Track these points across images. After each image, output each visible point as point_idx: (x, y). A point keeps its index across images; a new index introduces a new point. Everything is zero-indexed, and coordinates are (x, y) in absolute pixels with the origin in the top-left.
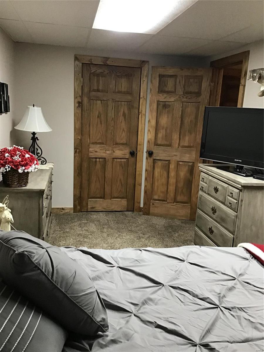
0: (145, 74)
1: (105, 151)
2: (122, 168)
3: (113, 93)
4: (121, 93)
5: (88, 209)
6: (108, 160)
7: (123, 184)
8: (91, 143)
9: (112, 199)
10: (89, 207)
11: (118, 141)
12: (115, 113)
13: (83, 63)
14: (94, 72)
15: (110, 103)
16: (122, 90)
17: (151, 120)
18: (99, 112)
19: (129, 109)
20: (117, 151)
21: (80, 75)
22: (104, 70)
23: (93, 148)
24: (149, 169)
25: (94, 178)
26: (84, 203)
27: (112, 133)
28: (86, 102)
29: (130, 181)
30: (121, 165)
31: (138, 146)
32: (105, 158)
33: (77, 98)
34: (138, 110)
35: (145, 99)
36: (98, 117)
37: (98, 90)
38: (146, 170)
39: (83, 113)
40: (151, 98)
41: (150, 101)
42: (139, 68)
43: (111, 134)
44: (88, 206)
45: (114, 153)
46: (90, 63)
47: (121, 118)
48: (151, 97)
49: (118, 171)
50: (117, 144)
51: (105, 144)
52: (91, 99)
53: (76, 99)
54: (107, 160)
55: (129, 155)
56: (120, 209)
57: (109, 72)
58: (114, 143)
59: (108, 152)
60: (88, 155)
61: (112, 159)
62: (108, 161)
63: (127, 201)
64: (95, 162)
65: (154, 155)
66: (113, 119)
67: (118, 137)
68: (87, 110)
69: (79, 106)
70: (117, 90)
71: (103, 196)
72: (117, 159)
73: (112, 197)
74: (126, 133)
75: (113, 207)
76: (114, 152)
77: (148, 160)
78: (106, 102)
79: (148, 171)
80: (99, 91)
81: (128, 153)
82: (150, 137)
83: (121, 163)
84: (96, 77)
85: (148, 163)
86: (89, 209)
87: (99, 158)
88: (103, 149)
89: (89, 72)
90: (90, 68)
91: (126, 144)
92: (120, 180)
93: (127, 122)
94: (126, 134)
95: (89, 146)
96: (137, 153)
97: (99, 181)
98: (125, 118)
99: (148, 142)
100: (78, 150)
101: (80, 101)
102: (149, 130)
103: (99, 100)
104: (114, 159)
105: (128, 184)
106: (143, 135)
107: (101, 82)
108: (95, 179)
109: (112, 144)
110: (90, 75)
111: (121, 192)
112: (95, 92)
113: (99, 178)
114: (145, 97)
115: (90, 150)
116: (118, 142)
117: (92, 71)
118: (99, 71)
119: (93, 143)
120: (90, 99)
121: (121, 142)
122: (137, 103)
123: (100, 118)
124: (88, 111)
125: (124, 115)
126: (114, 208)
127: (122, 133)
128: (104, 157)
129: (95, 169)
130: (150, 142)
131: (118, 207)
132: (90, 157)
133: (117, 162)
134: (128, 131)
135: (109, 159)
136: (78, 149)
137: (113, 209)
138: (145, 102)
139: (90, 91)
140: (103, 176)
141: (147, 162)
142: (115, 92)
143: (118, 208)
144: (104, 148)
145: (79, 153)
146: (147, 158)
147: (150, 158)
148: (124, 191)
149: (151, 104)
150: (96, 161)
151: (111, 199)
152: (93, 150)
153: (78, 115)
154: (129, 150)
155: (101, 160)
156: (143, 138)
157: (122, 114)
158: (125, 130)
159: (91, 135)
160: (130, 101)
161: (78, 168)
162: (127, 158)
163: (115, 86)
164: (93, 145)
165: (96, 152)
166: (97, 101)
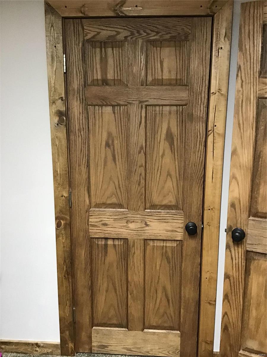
0: (224, 31)
1: (125, 224)
2: (169, 262)
3: (142, 85)
4: (162, 85)
5: (93, 348)
6: (134, 242)
7: (170, 299)
8: (93, 204)
9: (146, 330)
10: (93, 344)
11: (156, 199)
12: (148, 134)
13: (64, 18)
14: (94, 37)
15: (134, 110)
16: (164, 77)
17: (239, 150)
18: (109, 134)
19: (182, 123)
20: (154, 223)
21: (60, 47)
22: (116, 31)
23: (99, 217)
24: (234, 273)
25: (102, 284)
26: (84, 336)
27: (140, 182)
28: (76, 111)
29: (188, 292)
30: (165, 255)
31: (205, 212)
32: (127, 239)
33: (54, 102)
34: (204, 125)
35: (222, 95)
36: (107, 145)
37: (105, 82)
38: (227, 276)
39: (72, 137)
40: (238, 91)
41: (237, 100)
42: (207, 16)
43: (139, 185)
44: (91, 343)
45: (147, 228)
46: (81, 15)
47: (163, 146)
48: (240, 89)
49: (158, 268)
50: (153, 207)
51: (125, 206)
52: (89, 103)
53: (54, 106)
54: (131, 243)
55: (185, 233)
56: (166, 352)
57: (129, 34)
58: (148, 205)
59: (132, 226)
60: (87, 231)
61: (142, 242)
62: (134, 246)
63: (181, 336)
64: (103, 246)
65: (249, 240)
66: (142, 148)
67: (155, 190)
68: (79, 130)
69: (60, 122)
70: (150, 78)
71: (124, 323)
72: (156, 241)
73: (147, 324)
74: (174, 180)
75: (149, 348)
76: (147, 225)
77: (231, 251)
78: (124, 110)
79: (231, 278)
80: (107, 84)
81: (182, 228)
82: (236, 194)
83: (164, 251)
84: (98, 50)
85: (232, 258)
86: (95, 349)
87: (114, 239)
88: (120, 219)
89: (81, 39)
90: (83, 29)
91: (175, 207)
92: (164, 288)
93: (176, 154)
94: (175, 184)
95: (87, 211)
96: (203, 228)
97: (115, 289)
98: (171, 144)
99: (232, 205)
100: (63, 222)
101: (63, 109)
102: (233, 177)
103: (107, 105)
104: (149, 241)
105: (183, 298)
106: (218, 185)
107: (110, 61)
108: (105, 285)
109: (142, 208)
110: (83, 45)
111: (165, 315)
112: (98, 85)
113: (114, 284)
114: (224, 91)
115: (90, 220)
116: (157, 203)
117: (89, 36)
118: (105, 33)
119: (98, 206)
120: (86, 103)
121: (165, 202)
122: (203, 108)
123: (112, 147)
124: (82, 133)
125: (169, 137)
126: (152, 350)
127: (165, 182)
128: (123, 237)
129: (104, 263)
130: (237, 206)
131: (159, 349)
132: (93, 237)
133: (154, 249)
134: (180, 175)
135: (136, 241)
136: (63, 220)
137: (148, 352)
138: (223, 103)
139: (85, 85)
140: (124, 277)
141: (230, 257)
142: (145, 83)
143: (160, 351)
144: (124, 216)
145: (65, 228)
146: (228, 247)
147: (238, 247)
148: (172, 314)
149: (240, 108)
150: (106, 245)
151: (143, 330)
152: (98, 220)
153: (60, 141)
154: (183, 221)
155: (117, 242)
156: (218, 192)
157: (163, 136)
158: (173, 173)
159: (93, 188)
160: (184, 103)
161: (65, 261)
162: (179, 238)
163: (146, 68)
164: (97, 209)
165: (105, 225)
166: (104, 107)
